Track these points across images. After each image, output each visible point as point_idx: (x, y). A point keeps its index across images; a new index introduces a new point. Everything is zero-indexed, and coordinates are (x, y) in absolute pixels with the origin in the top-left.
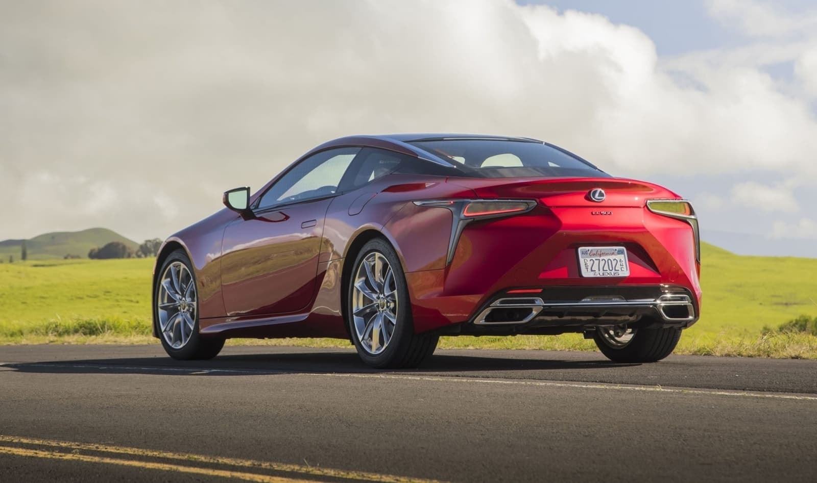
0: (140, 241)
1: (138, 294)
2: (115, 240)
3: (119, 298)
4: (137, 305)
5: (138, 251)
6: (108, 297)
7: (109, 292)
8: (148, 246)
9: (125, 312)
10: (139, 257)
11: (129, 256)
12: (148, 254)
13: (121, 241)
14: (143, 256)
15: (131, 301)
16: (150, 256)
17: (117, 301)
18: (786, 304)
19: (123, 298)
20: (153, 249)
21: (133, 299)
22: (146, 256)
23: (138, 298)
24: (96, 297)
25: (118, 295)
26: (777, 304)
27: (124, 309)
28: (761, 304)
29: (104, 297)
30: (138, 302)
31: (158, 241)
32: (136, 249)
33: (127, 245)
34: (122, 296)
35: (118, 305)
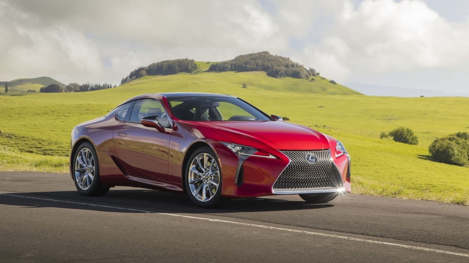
0: (67, 84)
1: (69, 113)
2: (54, 83)
3: (59, 114)
4: (68, 118)
5: (66, 89)
6: (54, 114)
7: (54, 111)
8: (71, 86)
9: (62, 122)
10: (66, 92)
11: (61, 92)
12: (71, 90)
13: (57, 84)
14: (68, 91)
15: (66, 116)
16: (72, 92)
17: (58, 116)
18: (389, 119)
19: (61, 114)
20: (73, 88)
21: (66, 115)
22: (70, 92)
23: (69, 115)
24: (47, 114)
25: (59, 113)
26: (385, 119)
27: (62, 120)
28: (377, 119)
29: (51, 114)
30: (69, 117)
31: (76, 84)
32: (64, 88)
33: (60, 86)
34: (61, 113)
35: (59, 118)
